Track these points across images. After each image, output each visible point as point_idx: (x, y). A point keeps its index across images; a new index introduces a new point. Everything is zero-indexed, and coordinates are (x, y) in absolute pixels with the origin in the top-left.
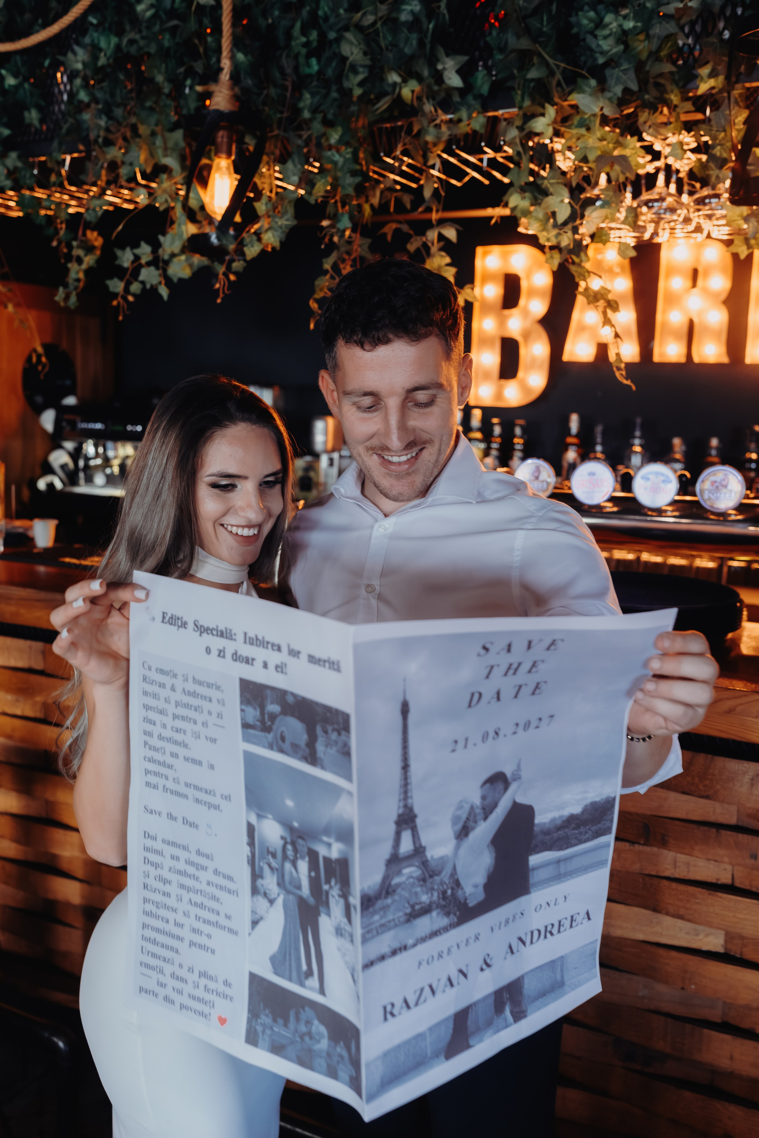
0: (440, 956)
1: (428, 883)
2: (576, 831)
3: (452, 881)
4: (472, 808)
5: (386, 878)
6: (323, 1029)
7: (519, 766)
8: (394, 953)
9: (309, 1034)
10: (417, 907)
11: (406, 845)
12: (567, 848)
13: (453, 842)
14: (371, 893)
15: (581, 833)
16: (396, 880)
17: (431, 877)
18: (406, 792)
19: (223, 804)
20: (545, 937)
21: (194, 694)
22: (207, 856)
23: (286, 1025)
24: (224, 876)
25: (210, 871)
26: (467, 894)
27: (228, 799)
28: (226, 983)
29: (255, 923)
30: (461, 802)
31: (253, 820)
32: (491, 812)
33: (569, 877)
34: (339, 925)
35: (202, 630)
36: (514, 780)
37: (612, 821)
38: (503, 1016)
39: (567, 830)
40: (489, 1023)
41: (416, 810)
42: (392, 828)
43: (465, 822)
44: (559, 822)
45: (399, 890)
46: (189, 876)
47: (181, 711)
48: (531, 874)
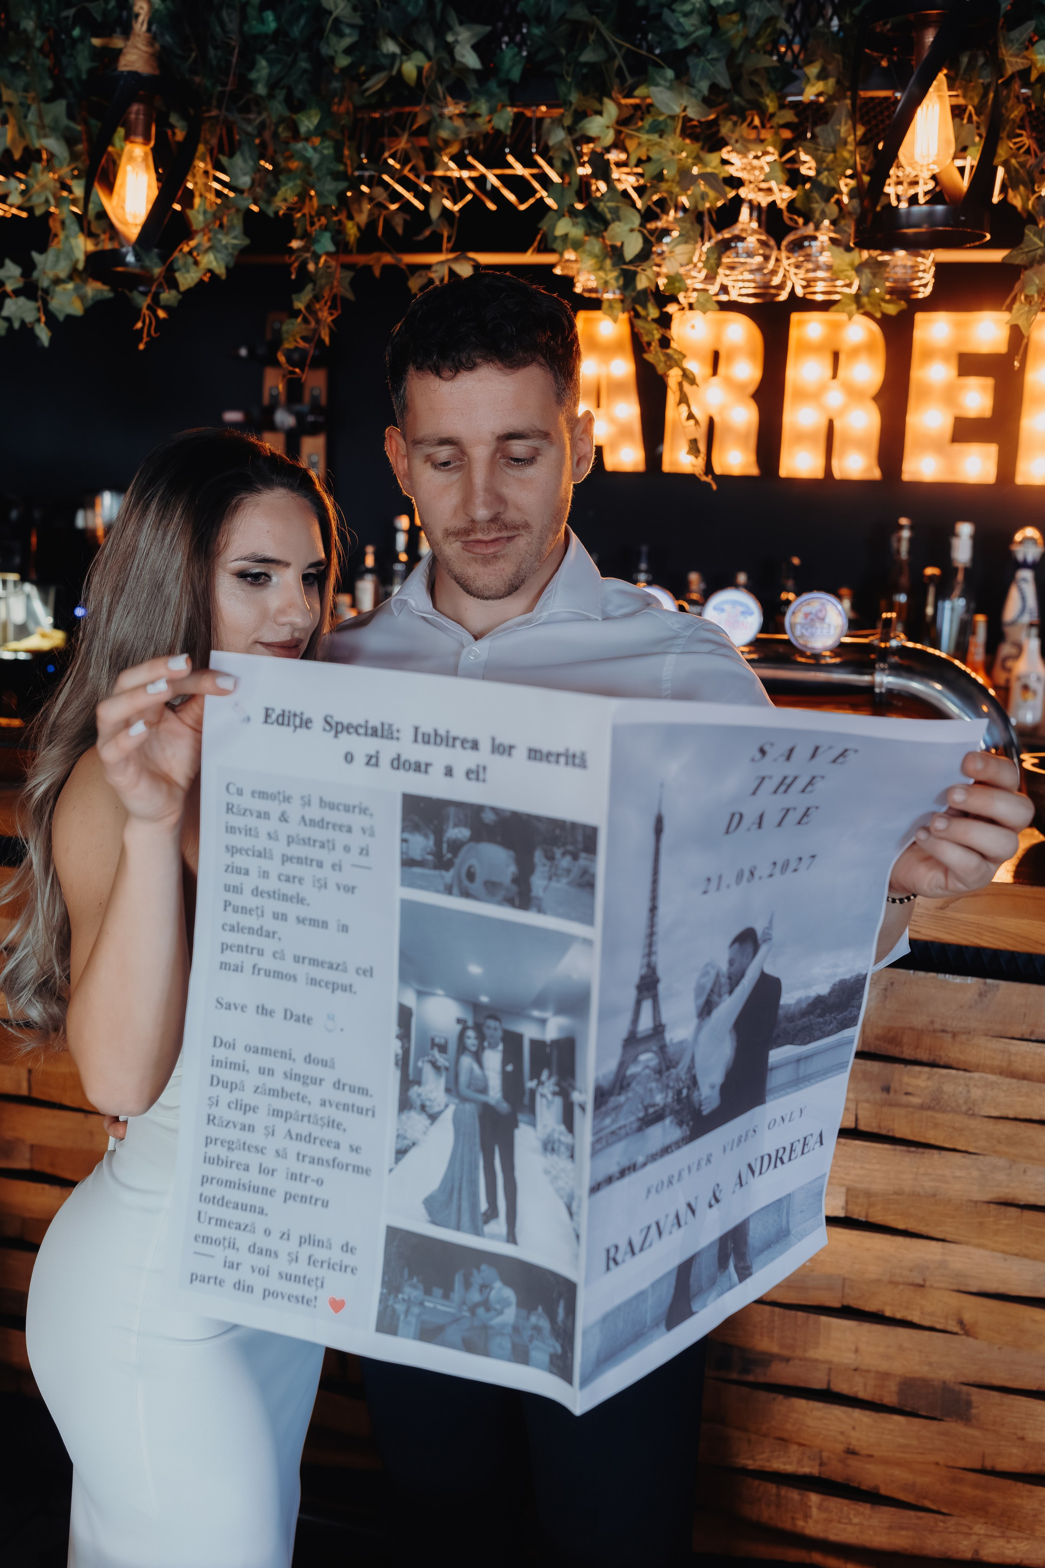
0: (670, 1183)
1: (664, 1078)
2: (821, 1020)
3: (688, 1076)
4: (718, 975)
5: (622, 1065)
6: (509, 1294)
7: (771, 921)
8: (623, 1174)
9: (486, 1304)
10: (651, 1110)
11: (646, 1023)
12: (809, 1042)
13: (695, 1021)
14: (605, 1084)
15: (825, 1023)
16: (632, 1070)
17: (668, 1068)
18: (650, 945)
19: (359, 982)
20: (775, 1166)
21: (322, 824)
22: (324, 1063)
23: (446, 1296)
24: (352, 1089)
25: (328, 1085)
26: (703, 1098)
27: (368, 974)
28: (347, 1248)
29: (401, 1153)
30: (707, 965)
31: (410, 999)
32: (737, 983)
33: (807, 1083)
34: (550, 1136)
35: (336, 728)
36: (764, 941)
37: (859, 1008)
38: (727, 1272)
39: (812, 1017)
40: (713, 1282)
41: (660, 972)
42: (633, 993)
43: (709, 995)
44: (804, 1005)
45: (634, 1085)
46: (290, 1096)
47: (297, 850)
48: (769, 1073)
